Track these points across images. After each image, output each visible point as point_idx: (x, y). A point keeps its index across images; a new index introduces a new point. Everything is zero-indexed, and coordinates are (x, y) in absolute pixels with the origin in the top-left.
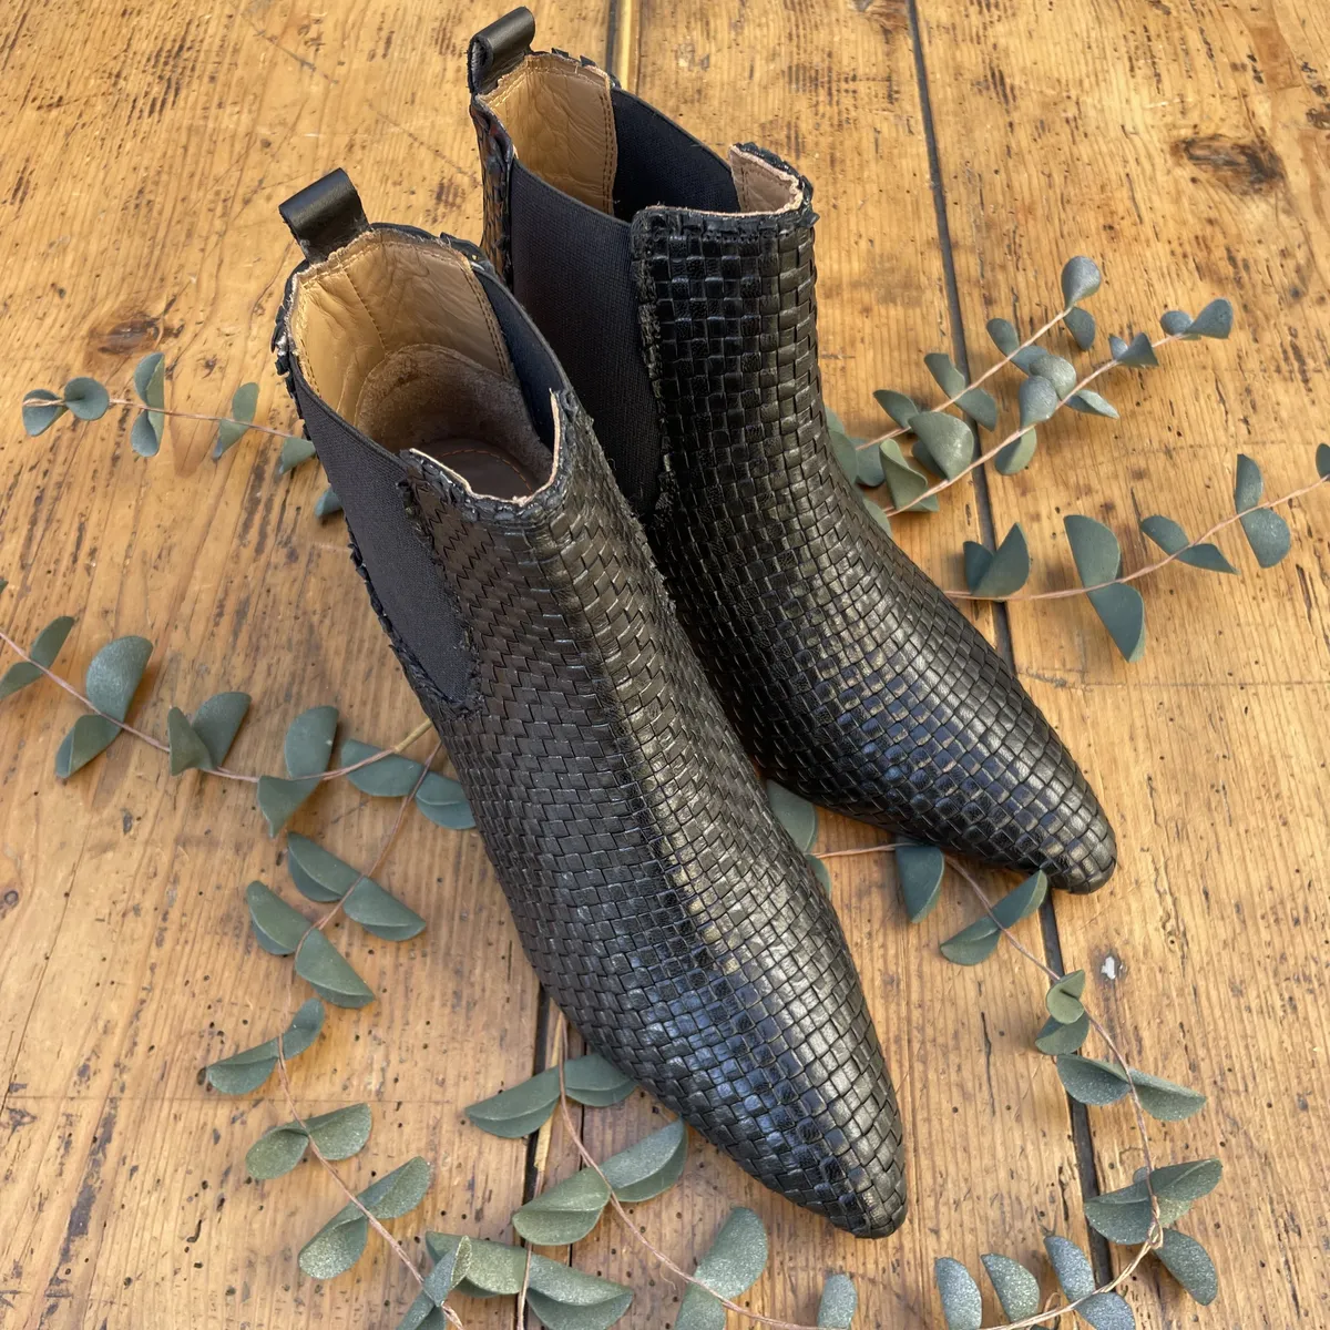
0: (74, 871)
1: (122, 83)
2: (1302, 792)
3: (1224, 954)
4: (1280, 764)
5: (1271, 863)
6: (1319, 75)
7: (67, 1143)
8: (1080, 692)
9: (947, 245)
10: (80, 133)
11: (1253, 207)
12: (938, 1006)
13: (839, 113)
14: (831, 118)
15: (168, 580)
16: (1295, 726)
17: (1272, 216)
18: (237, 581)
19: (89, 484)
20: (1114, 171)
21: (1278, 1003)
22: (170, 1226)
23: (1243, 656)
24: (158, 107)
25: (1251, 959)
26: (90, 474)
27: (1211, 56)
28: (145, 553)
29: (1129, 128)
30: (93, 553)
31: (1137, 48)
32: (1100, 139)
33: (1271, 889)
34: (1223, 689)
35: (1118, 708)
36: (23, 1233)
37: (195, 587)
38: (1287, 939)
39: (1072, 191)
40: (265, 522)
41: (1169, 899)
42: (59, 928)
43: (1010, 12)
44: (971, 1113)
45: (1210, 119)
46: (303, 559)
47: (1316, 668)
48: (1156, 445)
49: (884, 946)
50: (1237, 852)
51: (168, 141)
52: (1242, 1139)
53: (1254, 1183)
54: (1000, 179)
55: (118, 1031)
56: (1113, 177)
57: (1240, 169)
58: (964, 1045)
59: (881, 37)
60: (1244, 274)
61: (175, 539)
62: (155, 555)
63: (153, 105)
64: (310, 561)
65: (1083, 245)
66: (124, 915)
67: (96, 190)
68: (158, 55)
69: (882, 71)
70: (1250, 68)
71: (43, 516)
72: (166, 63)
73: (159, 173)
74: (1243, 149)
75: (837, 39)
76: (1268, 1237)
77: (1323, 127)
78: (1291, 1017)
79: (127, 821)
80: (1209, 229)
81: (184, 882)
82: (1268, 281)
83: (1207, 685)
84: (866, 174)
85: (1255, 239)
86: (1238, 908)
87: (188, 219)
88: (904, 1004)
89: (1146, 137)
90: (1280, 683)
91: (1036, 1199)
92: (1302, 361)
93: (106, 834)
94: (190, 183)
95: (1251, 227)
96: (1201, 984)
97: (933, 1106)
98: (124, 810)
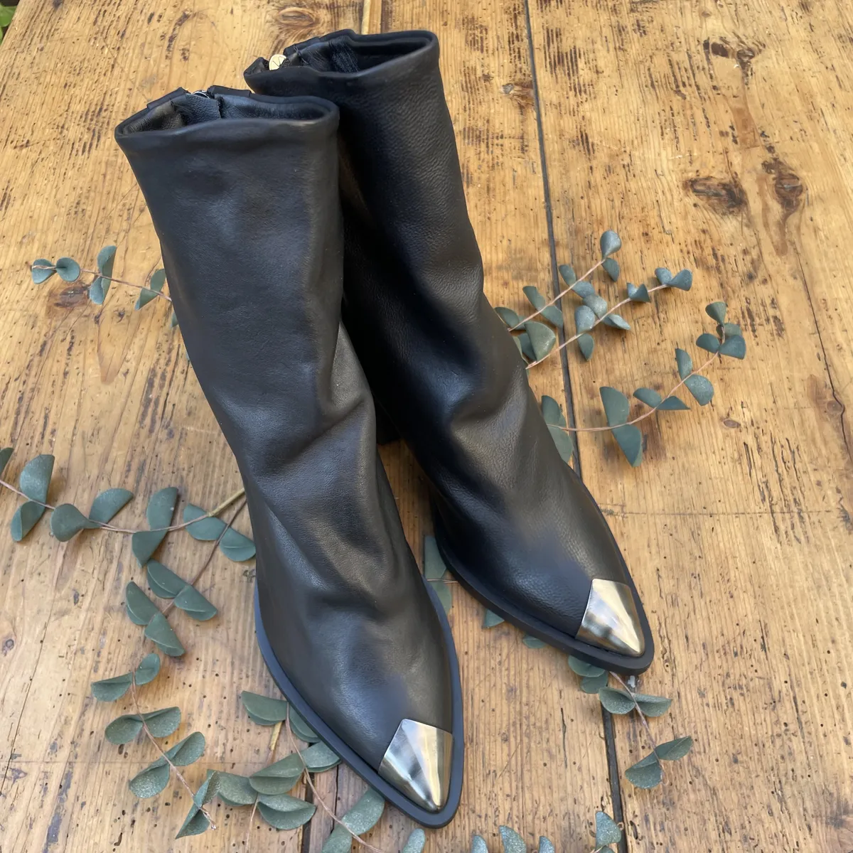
0: (45, 627)
1: (65, 131)
2: (742, 577)
3: (696, 673)
4: (731, 562)
5: (723, 620)
6: (770, 140)
7: (45, 788)
8: (620, 518)
9: (552, 243)
10: (40, 165)
11: (728, 222)
12: (537, 704)
13: (493, 159)
14: (488, 162)
15: (98, 449)
16: (740, 539)
17: (739, 229)
18: (139, 449)
19: (50, 389)
20: (650, 198)
21: (724, 701)
22: (106, 835)
23: (712, 497)
24: (86, 148)
25: (710, 676)
26: (51, 383)
27: (709, 126)
28: (84, 432)
29: (659, 172)
30: (53, 432)
31: (666, 121)
32: (642, 179)
33: (723, 635)
34: (701, 517)
35: (641, 528)
36: (21, 841)
37: (114, 453)
38: (730, 663)
39: (625, 211)
40: (155, 412)
41: (666, 641)
42: (37, 662)
43: (593, 96)
44: (554, 766)
45: (707, 168)
46: (177, 437)
47: (753, 505)
48: (668, 369)
49: (508, 669)
50: (704, 614)
51: (94, 171)
52: (701, 778)
53: (707, 804)
54: (583, 203)
55: (73, 723)
56: (649, 202)
57: (722, 199)
58: (551, 727)
59: (518, 110)
60: (721, 264)
61: (102, 423)
62: (90, 434)
63: (84, 147)
64: (181, 437)
65: (631, 245)
66: (75, 654)
67: (51, 202)
68: (87, 114)
69: (518, 132)
70: (730, 135)
71: (23, 410)
72: (92, 120)
73: (89, 191)
74: (724, 186)
75: (492, 111)
76: (713, 835)
77: (771, 173)
78: (731, 709)
79: (76, 598)
80: (702, 235)
81: (110, 634)
82: (735, 269)
83: (691, 514)
84: (507, 198)
85: (729, 242)
86: (704, 645)
87: (106, 221)
88: (518, 703)
89: (669, 178)
90: (733, 514)
91: (588, 816)
92: (752, 319)
93: (63, 605)
94: (107, 198)
95: (727, 235)
96: (682, 690)
97: (533, 762)
98: (74, 590)
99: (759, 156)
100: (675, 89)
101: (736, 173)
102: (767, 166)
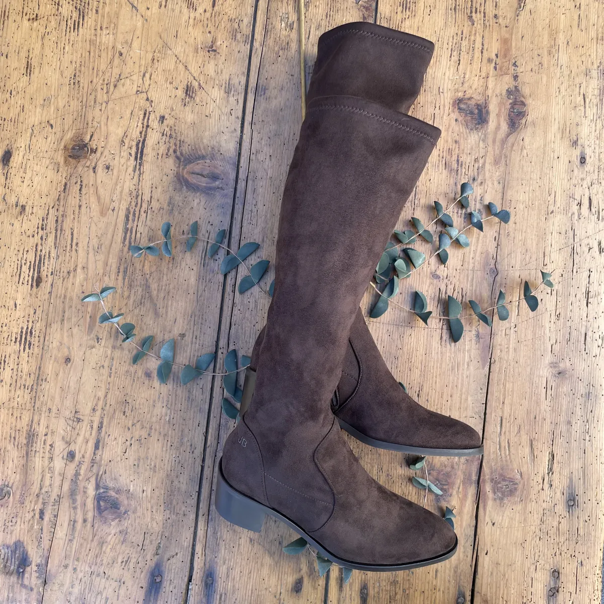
99: (507, 82)
100: (469, 14)
101: (488, 96)
102: (509, 92)
